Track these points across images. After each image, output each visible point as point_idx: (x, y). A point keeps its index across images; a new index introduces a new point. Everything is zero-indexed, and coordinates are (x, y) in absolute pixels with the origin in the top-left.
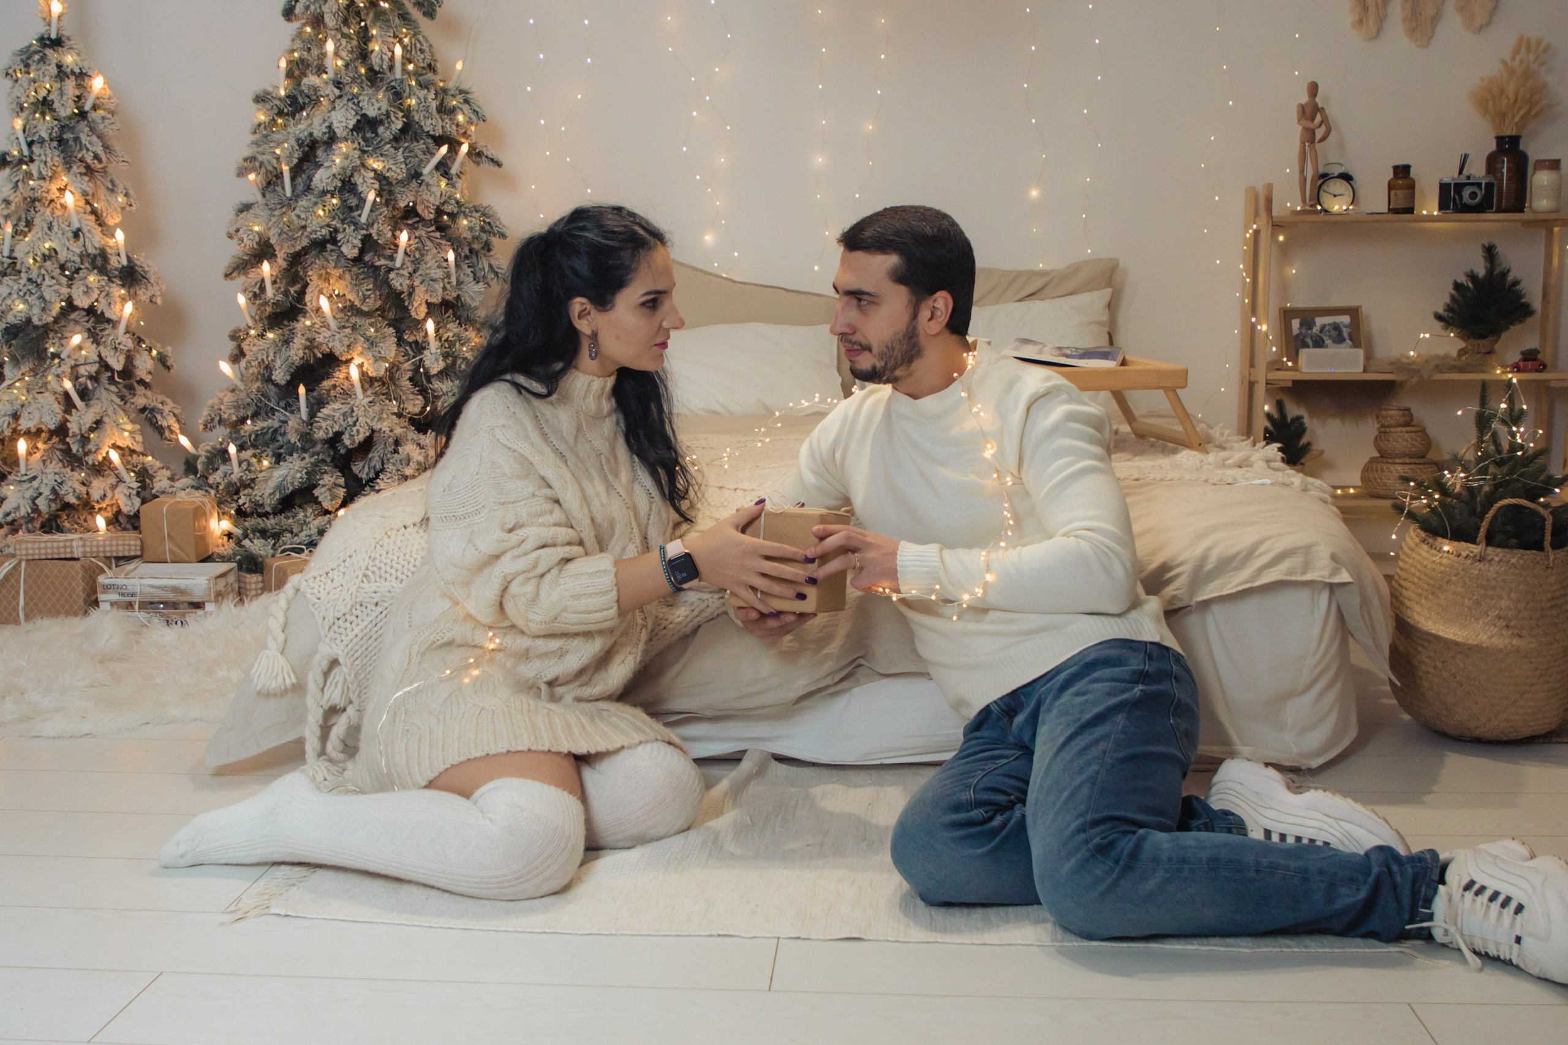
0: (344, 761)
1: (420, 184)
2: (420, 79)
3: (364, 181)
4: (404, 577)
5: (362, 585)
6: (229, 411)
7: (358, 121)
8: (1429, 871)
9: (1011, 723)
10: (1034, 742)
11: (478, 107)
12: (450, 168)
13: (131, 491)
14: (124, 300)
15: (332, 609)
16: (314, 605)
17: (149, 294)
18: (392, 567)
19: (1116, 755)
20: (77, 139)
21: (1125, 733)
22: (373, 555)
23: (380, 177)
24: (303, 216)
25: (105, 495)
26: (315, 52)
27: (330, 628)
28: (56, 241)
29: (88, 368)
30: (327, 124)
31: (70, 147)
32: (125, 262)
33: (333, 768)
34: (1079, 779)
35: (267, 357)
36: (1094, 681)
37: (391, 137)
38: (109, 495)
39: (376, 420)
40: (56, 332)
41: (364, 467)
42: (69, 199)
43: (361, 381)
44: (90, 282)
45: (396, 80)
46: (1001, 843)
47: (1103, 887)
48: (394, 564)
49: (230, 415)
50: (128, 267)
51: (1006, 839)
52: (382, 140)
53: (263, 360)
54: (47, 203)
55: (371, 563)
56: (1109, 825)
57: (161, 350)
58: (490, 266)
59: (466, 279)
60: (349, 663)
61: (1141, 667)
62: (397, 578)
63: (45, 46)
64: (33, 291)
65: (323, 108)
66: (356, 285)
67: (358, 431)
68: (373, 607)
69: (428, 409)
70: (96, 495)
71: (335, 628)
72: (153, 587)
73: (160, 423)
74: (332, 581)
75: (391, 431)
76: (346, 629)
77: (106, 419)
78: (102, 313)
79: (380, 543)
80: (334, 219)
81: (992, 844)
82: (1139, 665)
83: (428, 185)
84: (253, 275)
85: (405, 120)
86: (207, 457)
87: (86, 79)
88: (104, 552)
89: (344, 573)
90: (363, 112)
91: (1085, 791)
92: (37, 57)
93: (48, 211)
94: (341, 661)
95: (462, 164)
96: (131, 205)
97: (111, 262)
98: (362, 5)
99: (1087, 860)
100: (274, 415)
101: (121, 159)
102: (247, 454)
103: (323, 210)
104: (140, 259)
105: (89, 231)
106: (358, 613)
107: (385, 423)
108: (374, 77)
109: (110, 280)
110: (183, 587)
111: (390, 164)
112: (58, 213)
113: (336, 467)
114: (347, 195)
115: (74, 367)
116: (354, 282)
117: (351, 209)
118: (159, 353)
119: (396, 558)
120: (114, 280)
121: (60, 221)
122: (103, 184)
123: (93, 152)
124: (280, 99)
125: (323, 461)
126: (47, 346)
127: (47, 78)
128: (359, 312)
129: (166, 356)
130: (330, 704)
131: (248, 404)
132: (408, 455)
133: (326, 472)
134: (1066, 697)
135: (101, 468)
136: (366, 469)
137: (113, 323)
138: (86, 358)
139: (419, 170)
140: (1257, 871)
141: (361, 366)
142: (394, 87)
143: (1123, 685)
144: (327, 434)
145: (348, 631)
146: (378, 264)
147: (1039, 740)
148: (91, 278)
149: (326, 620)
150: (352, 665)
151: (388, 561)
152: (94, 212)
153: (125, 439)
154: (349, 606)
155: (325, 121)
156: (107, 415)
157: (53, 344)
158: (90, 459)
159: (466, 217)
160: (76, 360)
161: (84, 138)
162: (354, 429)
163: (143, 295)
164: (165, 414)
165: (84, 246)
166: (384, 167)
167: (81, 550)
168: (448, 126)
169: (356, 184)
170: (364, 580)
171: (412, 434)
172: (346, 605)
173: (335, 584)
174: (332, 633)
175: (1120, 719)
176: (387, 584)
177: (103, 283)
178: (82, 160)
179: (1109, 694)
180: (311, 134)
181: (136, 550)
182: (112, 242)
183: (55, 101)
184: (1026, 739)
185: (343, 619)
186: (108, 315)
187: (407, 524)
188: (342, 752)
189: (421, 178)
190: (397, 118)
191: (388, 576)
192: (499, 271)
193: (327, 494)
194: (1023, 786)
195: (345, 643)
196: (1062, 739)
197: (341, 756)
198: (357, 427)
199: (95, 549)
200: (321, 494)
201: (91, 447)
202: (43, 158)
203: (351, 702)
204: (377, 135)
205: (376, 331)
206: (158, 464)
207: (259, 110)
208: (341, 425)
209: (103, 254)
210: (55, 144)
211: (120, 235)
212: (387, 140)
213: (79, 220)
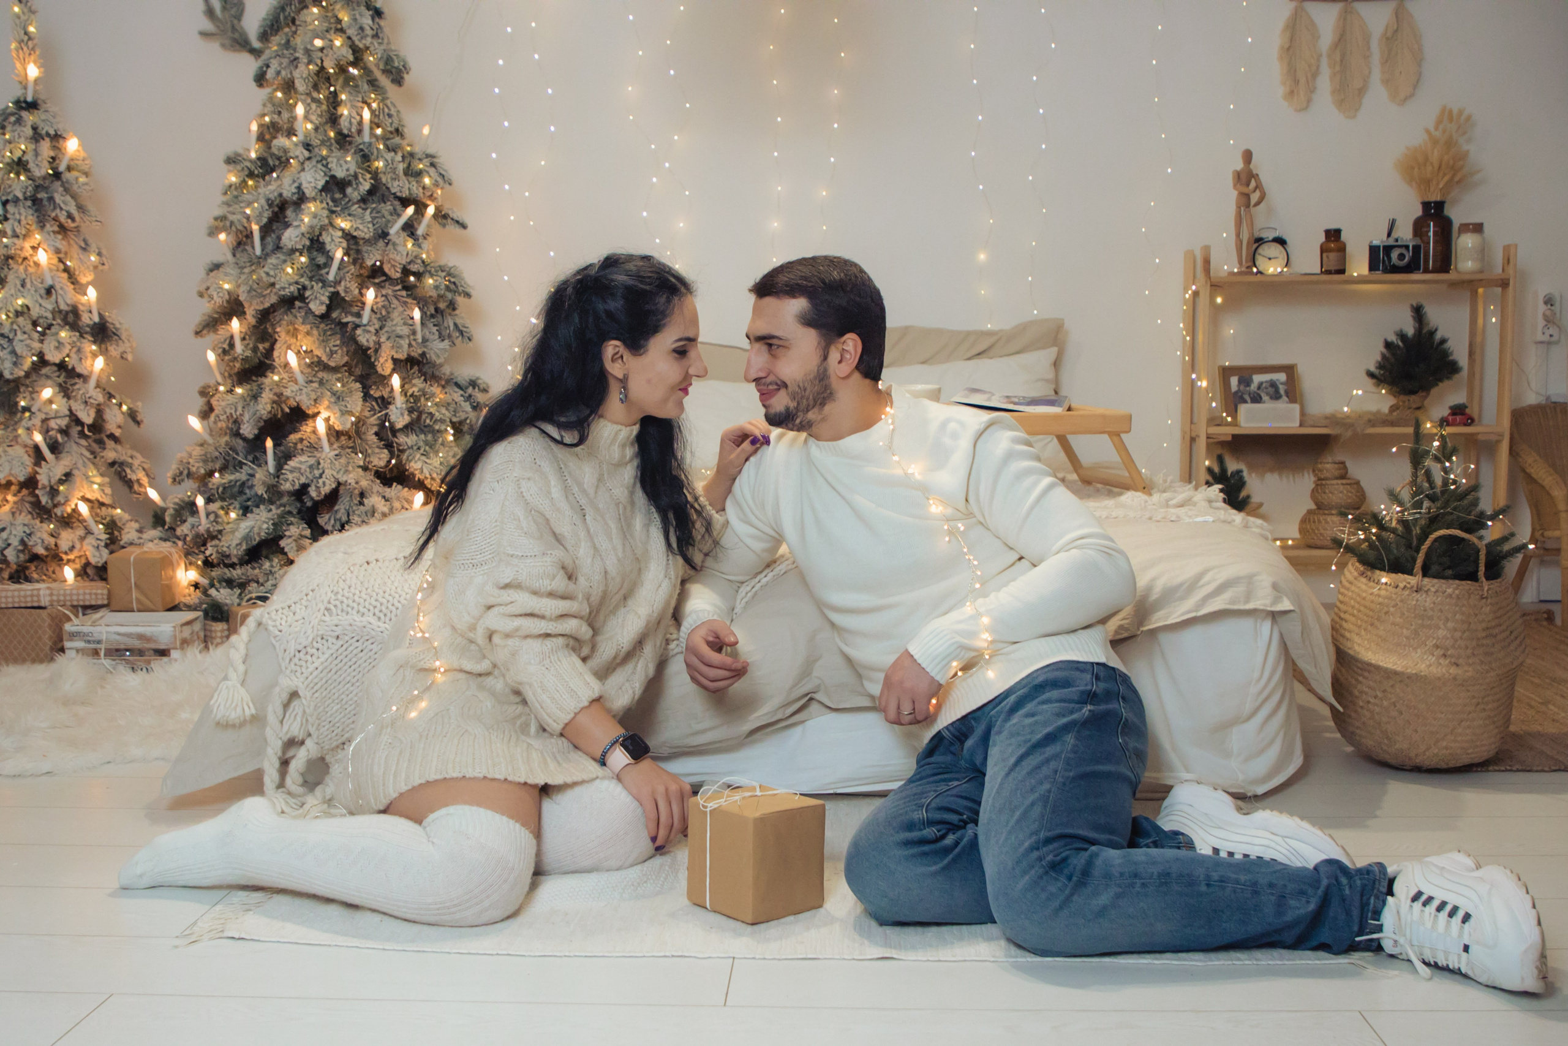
0: (304, 795)
1: (387, 244)
2: (388, 142)
3: (333, 240)
4: (365, 610)
5: (324, 618)
6: (197, 465)
7: (327, 182)
8: (1377, 883)
9: (962, 748)
10: (986, 766)
11: (445, 171)
12: (416, 230)
13: (99, 542)
14: (95, 355)
15: (293, 641)
16: (275, 637)
17: (121, 349)
18: (354, 601)
19: (1067, 774)
20: (51, 199)
21: (1075, 753)
22: (335, 589)
23: (348, 236)
24: (272, 273)
25: (73, 547)
26: (285, 115)
27: (291, 660)
28: (29, 297)
29: (59, 421)
30: (296, 185)
31: (45, 206)
32: (96, 319)
33: (292, 801)
34: (1032, 797)
35: (236, 411)
36: (1044, 702)
37: (359, 198)
38: (78, 546)
39: (342, 472)
40: (27, 386)
41: (329, 519)
42: (43, 257)
43: (328, 435)
44: (62, 338)
45: (364, 143)
46: (954, 860)
47: (1056, 903)
48: (356, 598)
49: (198, 468)
50: (99, 324)
51: (959, 856)
52: (350, 201)
53: (231, 414)
54: (20, 260)
55: (333, 597)
56: (1062, 842)
57: (131, 406)
58: (455, 325)
59: (432, 337)
60: (309, 695)
61: (1089, 688)
62: (358, 612)
63: (22, 108)
64: (5, 346)
65: (292, 169)
66: (323, 341)
67: (324, 483)
68: (334, 640)
69: (393, 461)
70: (64, 545)
71: (296, 660)
72: (119, 634)
73: (129, 477)
74: (294, 614)
75: (357, 483)
76: (306, 662)
77: (75, 472)
78: (73, 368)
79: (343, 577)
80: (302, 276)
81: (946, 862)
82: (1086, 685)
83: (394, 244)
84: (222, 332)
85: (372, 181)
86: (175, 510)
87: (61, 141)
88: (71, 601)
89: (306, 607)
90: (332, 173)
91: (1037, 810)
92: (12, 119)
93: (22, 268)
94: (301, 693)
95: (428, 226)
96: (103, 264)
97: (83, 319)
98: (331, 71)
99: (1041, 877)
100: (241, 468)
101: (94, 219)
102: (214, 507)
103: (292, 268)
104: (114, 318)
105: (62, 288)
106: (319, 646)
107: (351, 476)
108: (343, 140)
109: (81, 336)
110: (149, 634)
111: (358, 224)
112: (31, 270)
113: (302, 519)
114: (315, 253)
115: (45, 421)
116: (321, 338)
117: (319, 267)
118: (129, 409)
119: (358, 592)
120: (85, 336)
121: (33, 278)
122: (77, 243)
123: (67, 212)
124: (251, 161)
125: (290, 513)
126: (18, 399)
127: (23, 139)
128: (326, 368)
129: (137, 411)
130: (288, 736)
131: (216, 458)
132: (373, 506)
133: (292, 524)
134: (1015, 719)
135: (69, 521)
136: (332, 522)
137: (84, 378)
138: (57, 411)
139: (386, 230)
140: (1208, 885)
141: (327, 420)
142: (362, 150)
143: (1072, 705)
144: (293, 485)
145: (309, 664)
146: (345, 320)
147: (990, 762)
148: (63, 334)
149: (287, 652)
150: (312, 697)
151: (351, 595)
152: (66, 270)
153: (94, 491)
154: (310, 639)
155: (294, 181)
156: (78, 468)
157: (24, 398)
158: (58, 511)
159: (432, 276)
160: (46, 414)
161: (58, 198)
162: (321, 481)
163: (114, 350)
164: (134, 468)
165: (57, 302)
166: (352, 226)
167: (48, 599)
168: (414, 188)
169: (324, 243)
170: (326, 613)
171: (378, 486)
172: (308, 637)
173: (297, 617)
174: (292, 664)
175: (1070, 739)
176: (349, 617)
177: (75, 339)
178: (55, 219)
179: (1059, 715)
180: (281, 195)
181: (103, 598)
182: (84, 299)
183: (30, 161)
184: (978, 762)
185: (304, 651)
186: (78, 370)
187: (370, 560)
188: (302, 785)
189: (388, 238)
190: (365, 180)
191: (349, 609)
192: (464, 329)
193: (294, 545)
194: (975, 806)
195: (305, 675)
196: (1013, 760)
197: (301, 790)
198: (324, 479)
199: (62, 598)
200: (288, 545)
201: (60, 499)
202: (17, 216)
203: (310, 735)
204: (345, 195)
205: (343, 386)
206: (127, 517)
207: (230, 171)
208: (307, 478)
209: (75, 311)
210: (29, 203)
211: (92, 294)
212: (355, 200)
213: (52, 278)
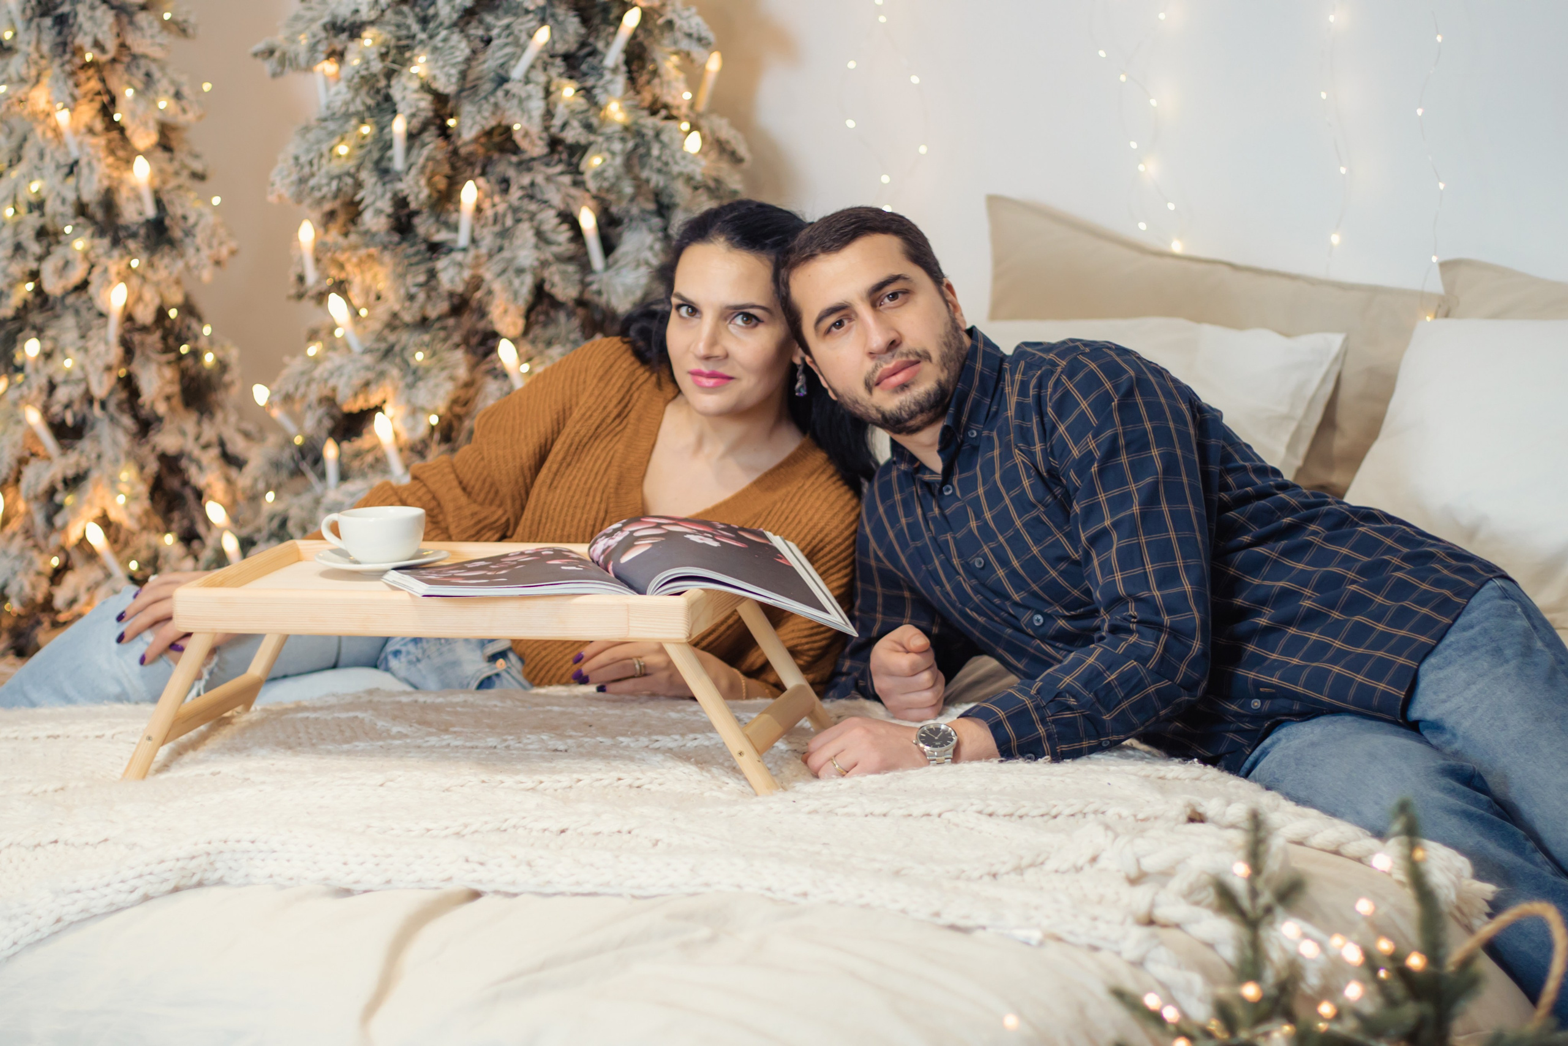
28: (46, 179)
29: (70, 389)
44: (77, 249)
50: (156, 219)
77: (96, 470)
97: (125, 214)
104: (185, 204)
109: (115, 244)
112: (50, 136)
120: (122, 243)
121: (53, 146)
122: (127, 83)
148: (80, 244)
153: (117, 506)
156: (101, 465)
160: (50, 376)
165: (78, 189)
177: (99, 250)
182: (128, 179)
189: (507, 86)
201: (62, 518)
209: (109, 202)
212: (447, 23)
213: (81, 145)
